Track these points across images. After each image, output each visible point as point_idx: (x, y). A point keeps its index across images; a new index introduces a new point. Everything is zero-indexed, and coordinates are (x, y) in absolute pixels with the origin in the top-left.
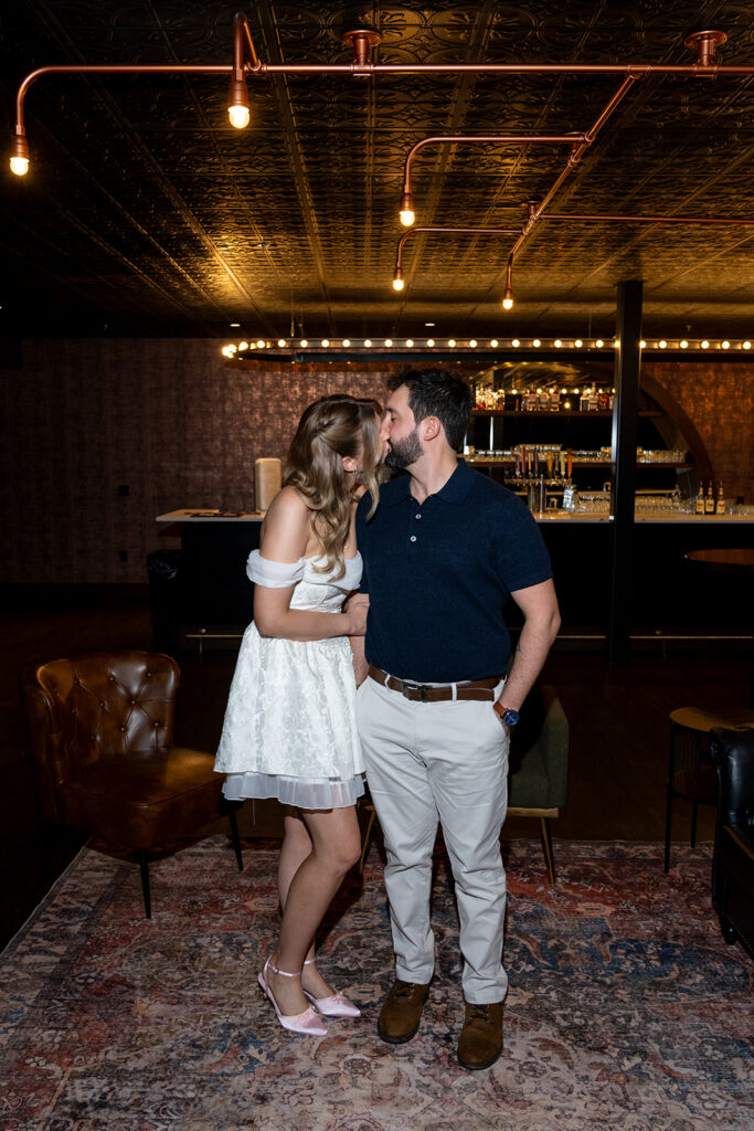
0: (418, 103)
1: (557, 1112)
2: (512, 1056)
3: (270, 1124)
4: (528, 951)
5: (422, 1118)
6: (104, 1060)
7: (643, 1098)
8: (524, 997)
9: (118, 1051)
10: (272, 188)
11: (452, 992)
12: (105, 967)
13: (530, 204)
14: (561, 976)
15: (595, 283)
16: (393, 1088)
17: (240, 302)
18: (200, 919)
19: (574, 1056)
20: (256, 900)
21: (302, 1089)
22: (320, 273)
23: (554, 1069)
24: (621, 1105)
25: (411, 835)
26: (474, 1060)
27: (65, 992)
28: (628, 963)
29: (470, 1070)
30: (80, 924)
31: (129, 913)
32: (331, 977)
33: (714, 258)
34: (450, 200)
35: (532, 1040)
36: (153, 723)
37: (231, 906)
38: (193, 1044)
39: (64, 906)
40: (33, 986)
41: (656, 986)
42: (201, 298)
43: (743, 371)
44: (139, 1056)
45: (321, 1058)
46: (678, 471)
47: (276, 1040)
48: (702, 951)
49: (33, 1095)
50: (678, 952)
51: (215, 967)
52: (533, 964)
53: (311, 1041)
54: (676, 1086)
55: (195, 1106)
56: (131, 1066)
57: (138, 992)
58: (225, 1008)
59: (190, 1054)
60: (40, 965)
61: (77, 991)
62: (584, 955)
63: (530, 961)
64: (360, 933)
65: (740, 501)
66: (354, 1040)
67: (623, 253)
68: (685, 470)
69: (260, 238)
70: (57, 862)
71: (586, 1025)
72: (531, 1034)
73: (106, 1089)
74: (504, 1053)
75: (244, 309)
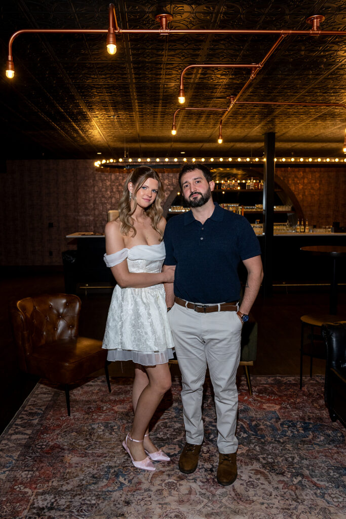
0: (186, 49)
1: (266, 505)
2: (242, 478)
3: (132, 516)
4: (244, 427)
5: (203, 510)
6: (52, 485)
7: (305, 497)
8: (244, 450)
9: (58, 481)
10: (119, 90)
11: (211, 448)
12: (50, 440)
13: (231, 97)
14: (260, 439)
15: (254, 134)
16: (189, 496)
17: (102, 143)
18: (93, 416)
19: (270, 477)
20: (118, 406)
21: (146, 498)
22: (137, 129)
23: (262, 484)
24: (295, 501)
25: (196, 376)
26: (225, 481)
27: (32, 453)
28: (289, 432)
29: (224, 486)
30: (38, 419)
31: (60, 414)
32: (155, 442)
33: (307, 122)
34: (197, 96)
35: (250, 470)
36: (69, 326)
37: (106, 409)
38: (93, 477)
39: (30, 411)
40: (17, 450)
41: (303, 442)
42: (85, 141)
43: (315, 172)
44: (68, 483)
45: (153, 482)
46: (288, 214)
47: (132, 473)
48: (321, 425)
49: (18, 504)
50: (311, 426)
51: (101, 438)
52: (247, 434)
53: (148, 473)
54: (319, 491)
55: (96, 507)
56: (64, 488)
57: (66, 452)
58: (107, 458)
59: (92, 482)
60: (20, 440)
61: (37, 452)
62: (269, 429)
63: (245, 432)
64: (166, 420)
65: (315, 227)
66: (168, 472)
67: (268, 120)
68: (291, 214)
69: (112, 113)
70: (26, 390)
71: (274, 462)
72: (250, 467)
73: (53, 500)
74: (238, 477)
75: (103, 146)
